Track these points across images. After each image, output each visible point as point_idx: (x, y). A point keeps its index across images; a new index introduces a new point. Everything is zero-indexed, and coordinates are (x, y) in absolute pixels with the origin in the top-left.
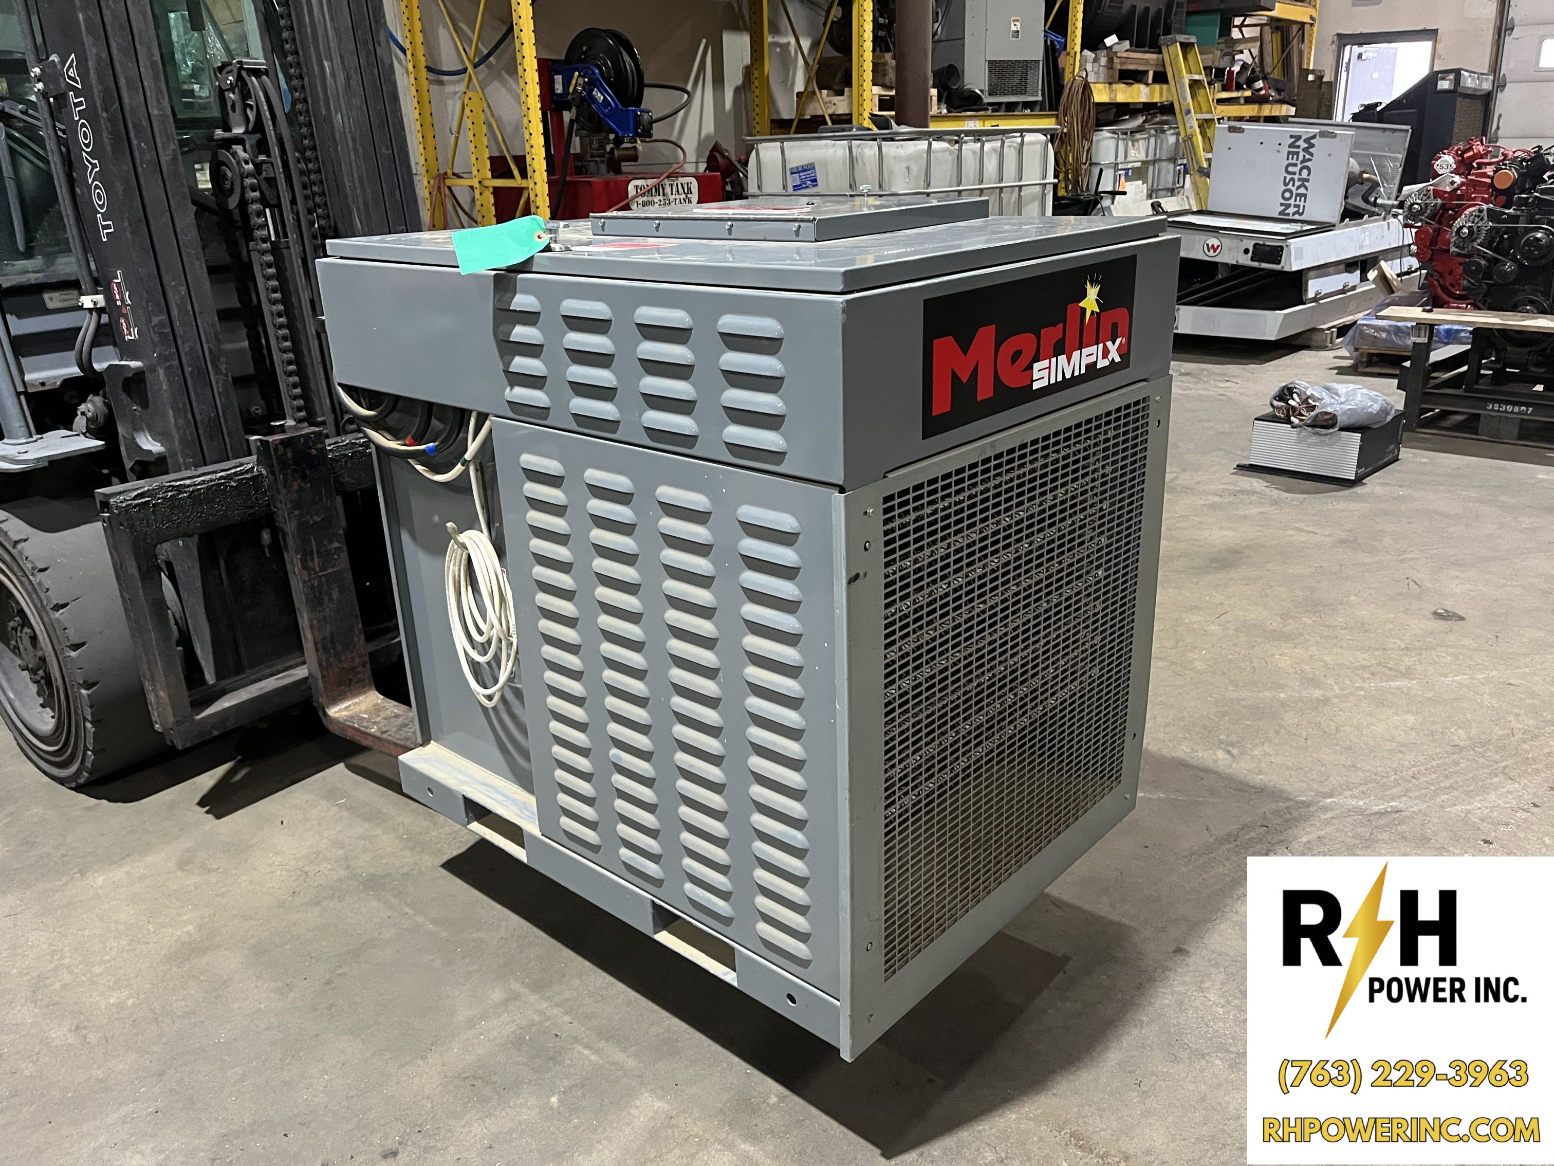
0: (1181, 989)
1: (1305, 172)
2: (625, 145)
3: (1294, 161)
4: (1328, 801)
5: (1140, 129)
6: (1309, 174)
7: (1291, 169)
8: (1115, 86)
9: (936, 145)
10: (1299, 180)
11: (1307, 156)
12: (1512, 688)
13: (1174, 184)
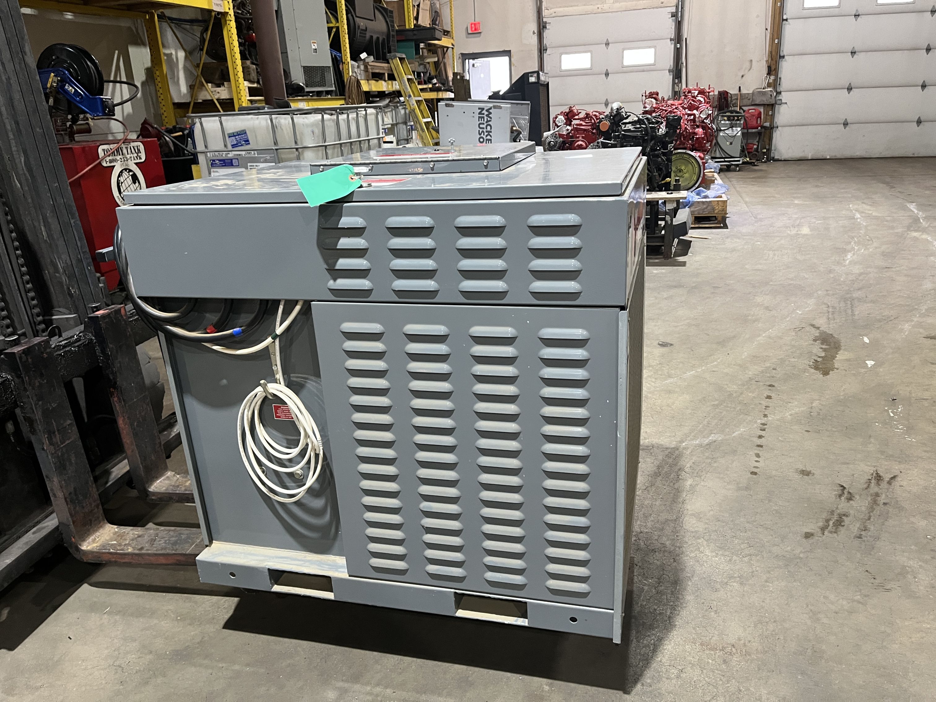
0: (693, 555)
1: (489, 128)
2: (80, 122)
3: (482, 122)
4: (684, 444)
5: (387, 106)
6: (491, 129)
7: (481, 126)
8: (370, 82)
9: (326, 117)
10: (487, 132)
11: (489, 119)
12: (715, 373)
13: (408, 136)
